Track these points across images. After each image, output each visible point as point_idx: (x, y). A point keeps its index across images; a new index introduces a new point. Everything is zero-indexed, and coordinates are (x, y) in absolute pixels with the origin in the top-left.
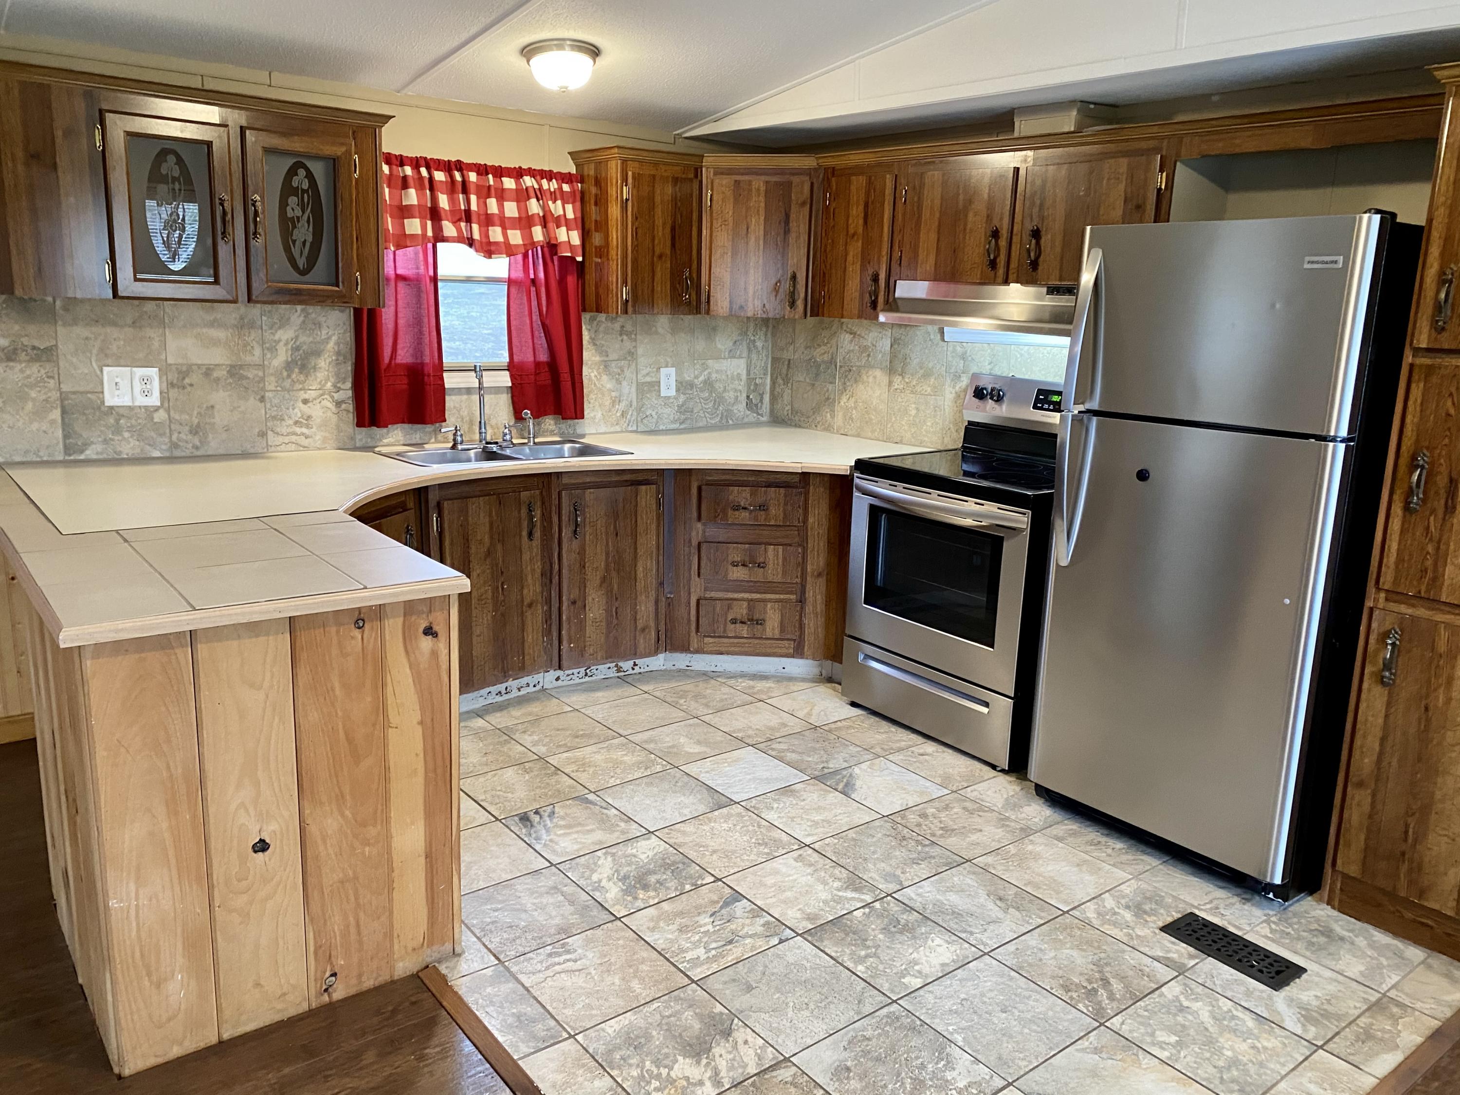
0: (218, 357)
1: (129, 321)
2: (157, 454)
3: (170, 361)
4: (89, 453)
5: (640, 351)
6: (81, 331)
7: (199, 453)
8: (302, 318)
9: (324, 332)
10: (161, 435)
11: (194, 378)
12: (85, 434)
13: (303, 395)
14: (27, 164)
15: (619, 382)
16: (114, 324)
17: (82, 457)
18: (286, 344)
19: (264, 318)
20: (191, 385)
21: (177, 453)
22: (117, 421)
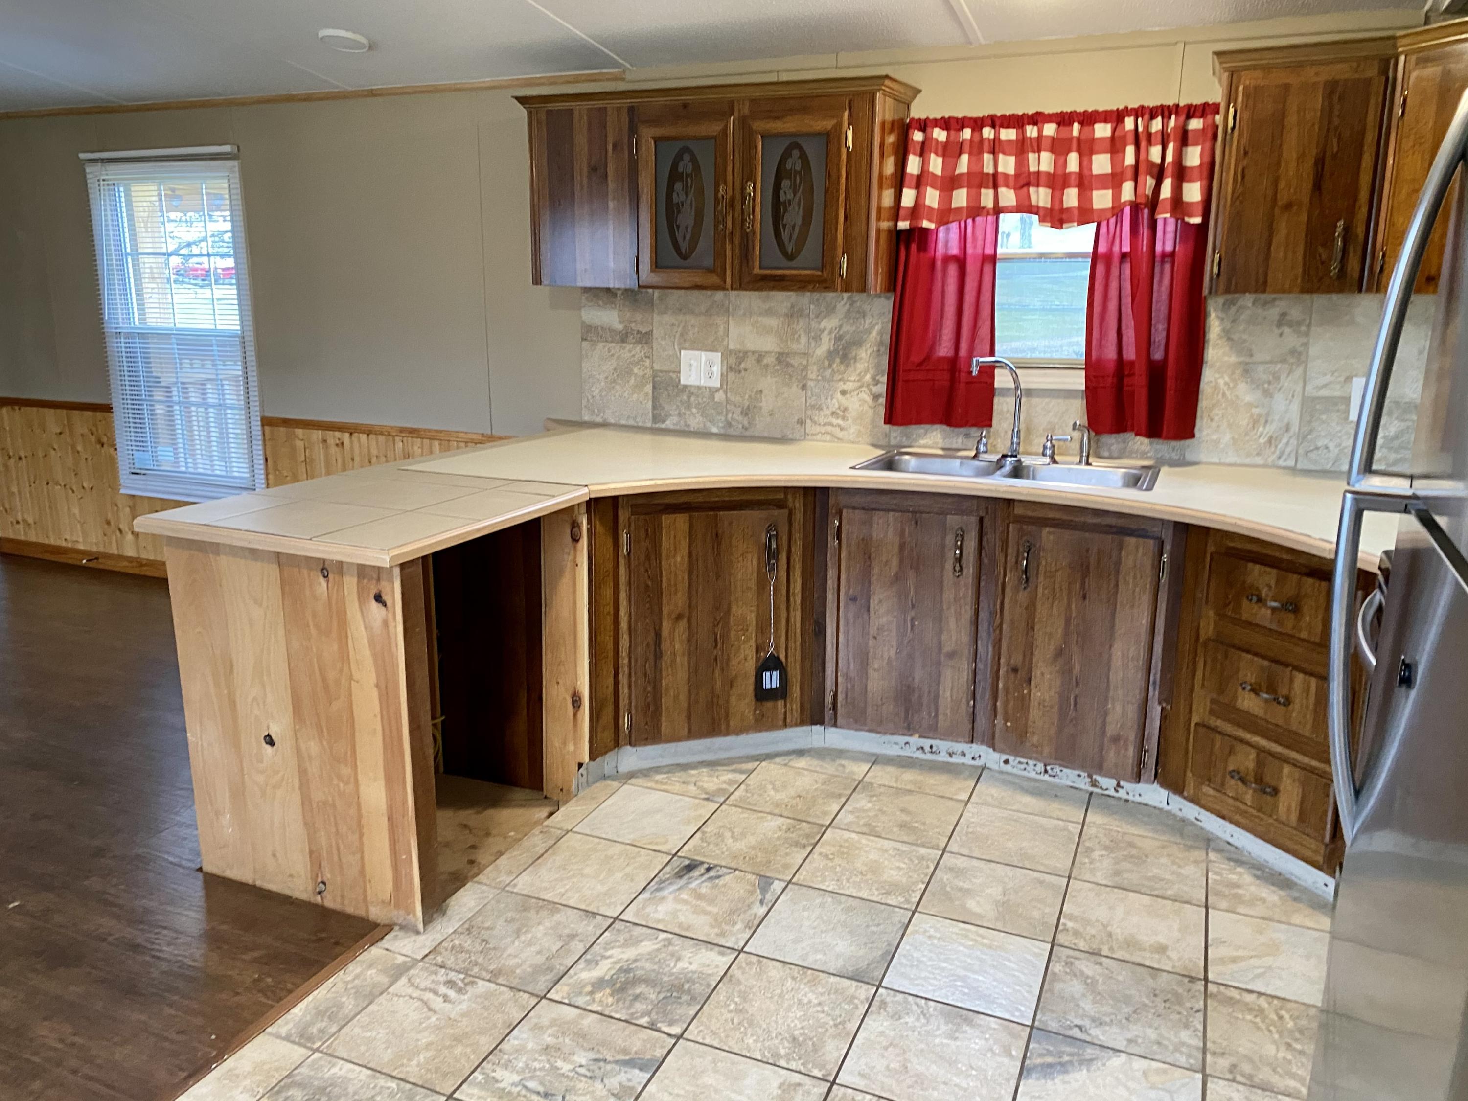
0: (768, 344)
1: (703, 308)
2: (715, 430)
3: (731, 347)
4: (669, 424)
5: (1313, 351)
6: (668, 318)
7: (747, 433)
8: (847, 306)
9: (868, 321)
10: (719, 414)
11: (749, 363)
12: (667, 407)
13: (842, 386)
14: (589, 178)
15: (1267, 394)
16: (692, 312)
17: (663, 426)
18: (830, 333)
19: (812, 307)
20: (746, 370)
21: (731, 431)
22: (689, 397)
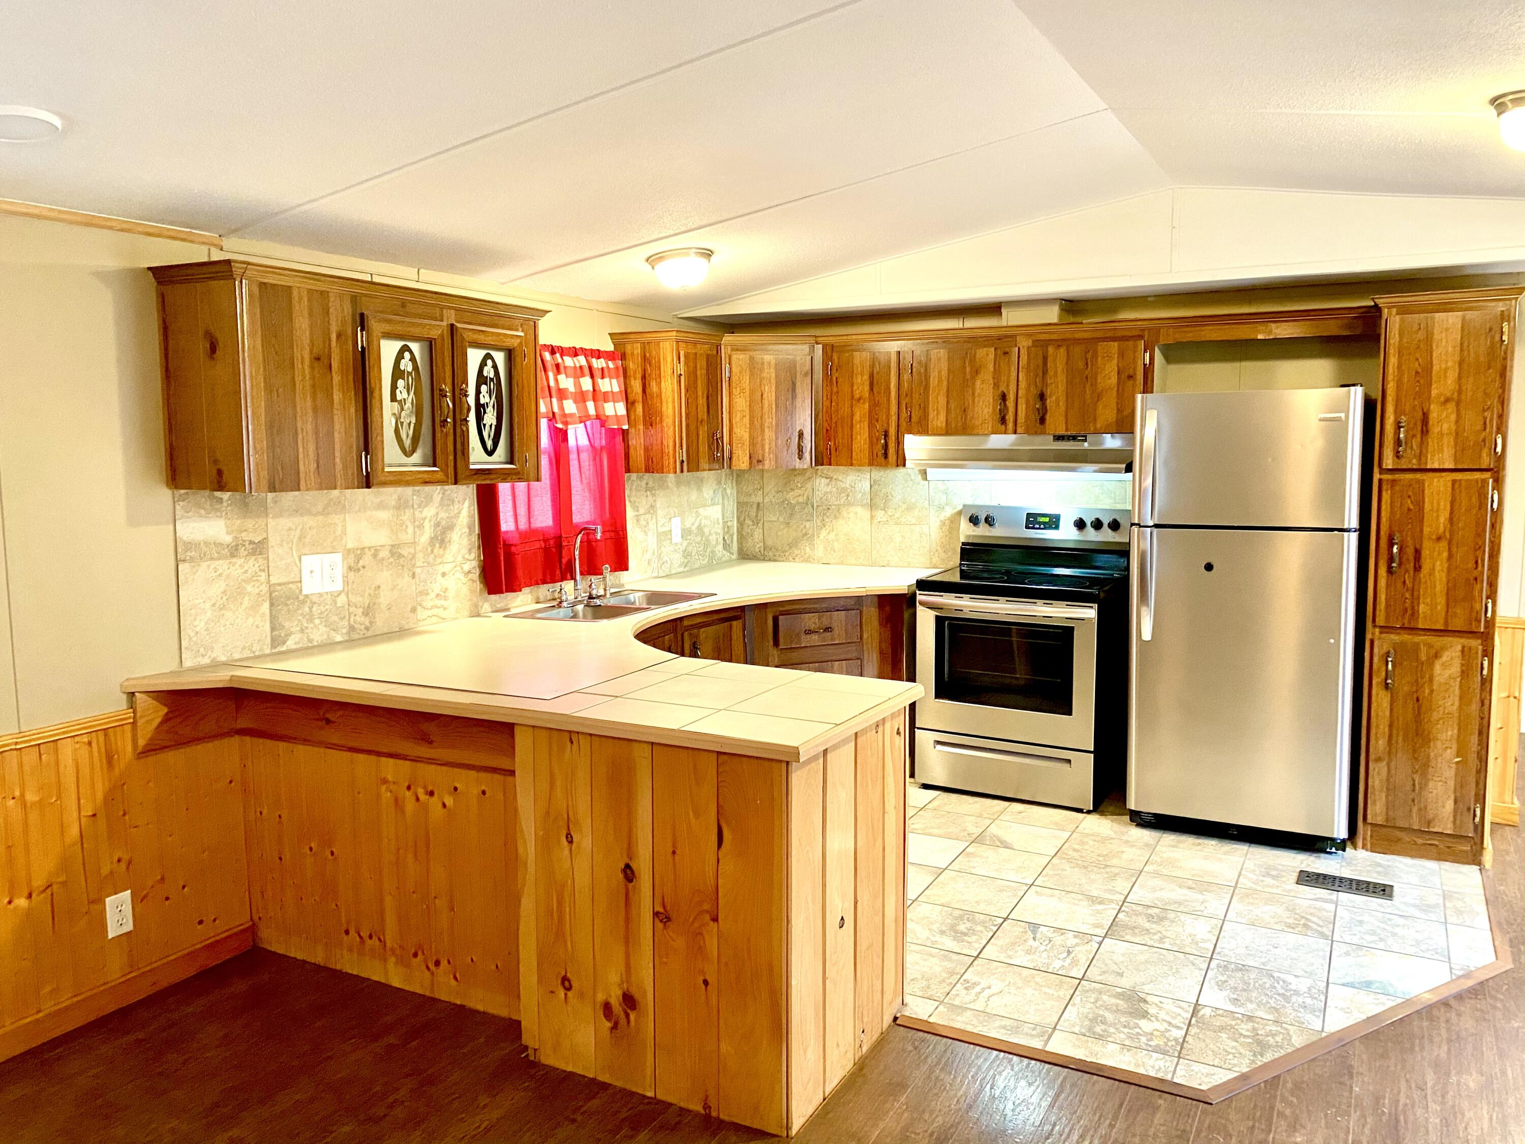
0: (381, 538)
1: (320, 507)
2: (339, 638)
3: (350, 545)
4: (291, 644)
5: (658, 505)
6: (285, 522)
7: (369, 634)
8: (441, 495)
9: (456, 507)
10: (342, 619)
11: (367, 559)
12: (287, 624)
13: (441, 569)
14: (312, 367)
15: (646, 533)
16: (309, 513)
17: (284, 648)
18: (430, 521)
19: (415, 497)
20: (364, 567)
21: (355, 636)
22: (311, 608)
